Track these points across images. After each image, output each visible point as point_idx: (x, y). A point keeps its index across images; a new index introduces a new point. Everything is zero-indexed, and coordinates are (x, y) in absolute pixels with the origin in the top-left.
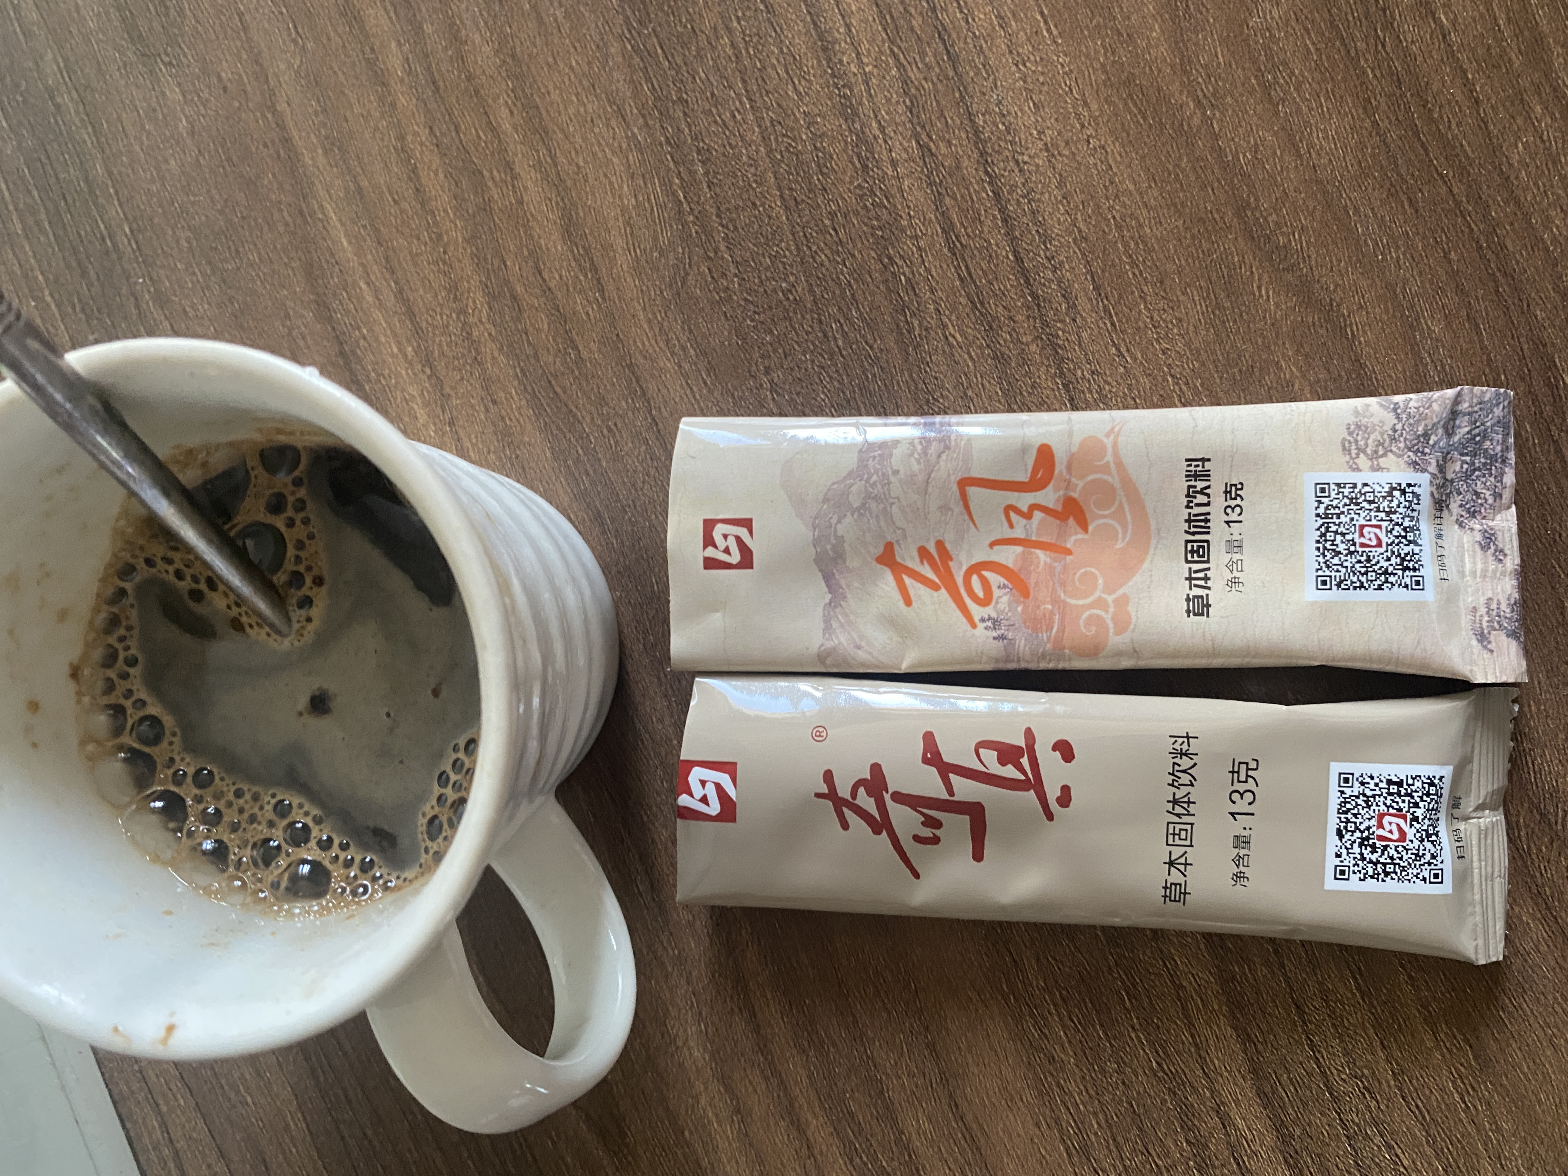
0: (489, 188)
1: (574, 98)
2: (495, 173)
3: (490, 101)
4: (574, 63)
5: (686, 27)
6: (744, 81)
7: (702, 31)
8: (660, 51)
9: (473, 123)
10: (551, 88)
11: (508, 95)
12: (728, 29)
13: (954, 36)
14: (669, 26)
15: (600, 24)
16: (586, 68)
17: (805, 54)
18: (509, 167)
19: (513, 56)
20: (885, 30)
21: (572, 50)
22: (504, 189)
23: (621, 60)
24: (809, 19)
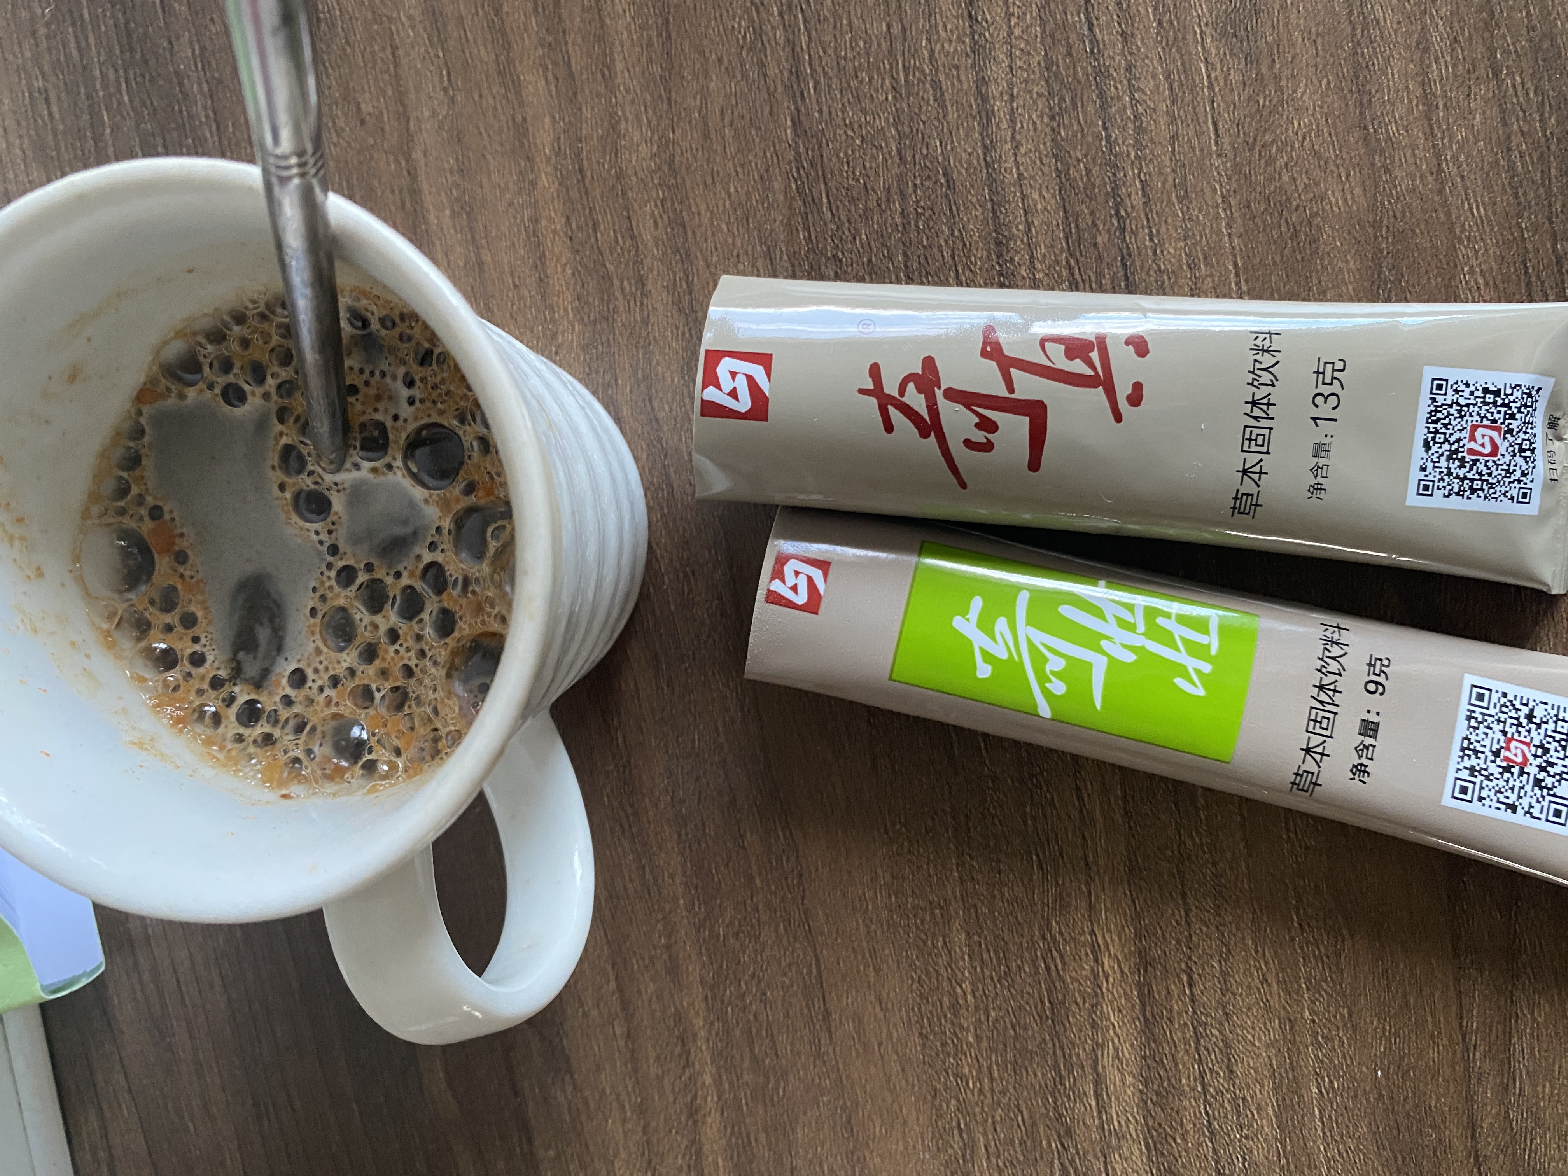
0: (617, 299)
1: (724, 226)
2: (626, 283)
3: (636, 206)
4: (732, 190)
5: (858, 180)
6: (905, 254)
7: (873, 190)
8: (825, 200)
9: (614, 225)
10: (703, 208)
11: (656, 205)
12: (902, 194)
13: (1138, 264)
14: (841, 175)
15: (768, 155)
16: (744, 198)
17: (976, 242)
18: (641, 281)
19: (671, 163)
20: (1067, 239)
21: (734, 174)
22: (632, 303)
23: (781, 198)
24: (989, 206)
